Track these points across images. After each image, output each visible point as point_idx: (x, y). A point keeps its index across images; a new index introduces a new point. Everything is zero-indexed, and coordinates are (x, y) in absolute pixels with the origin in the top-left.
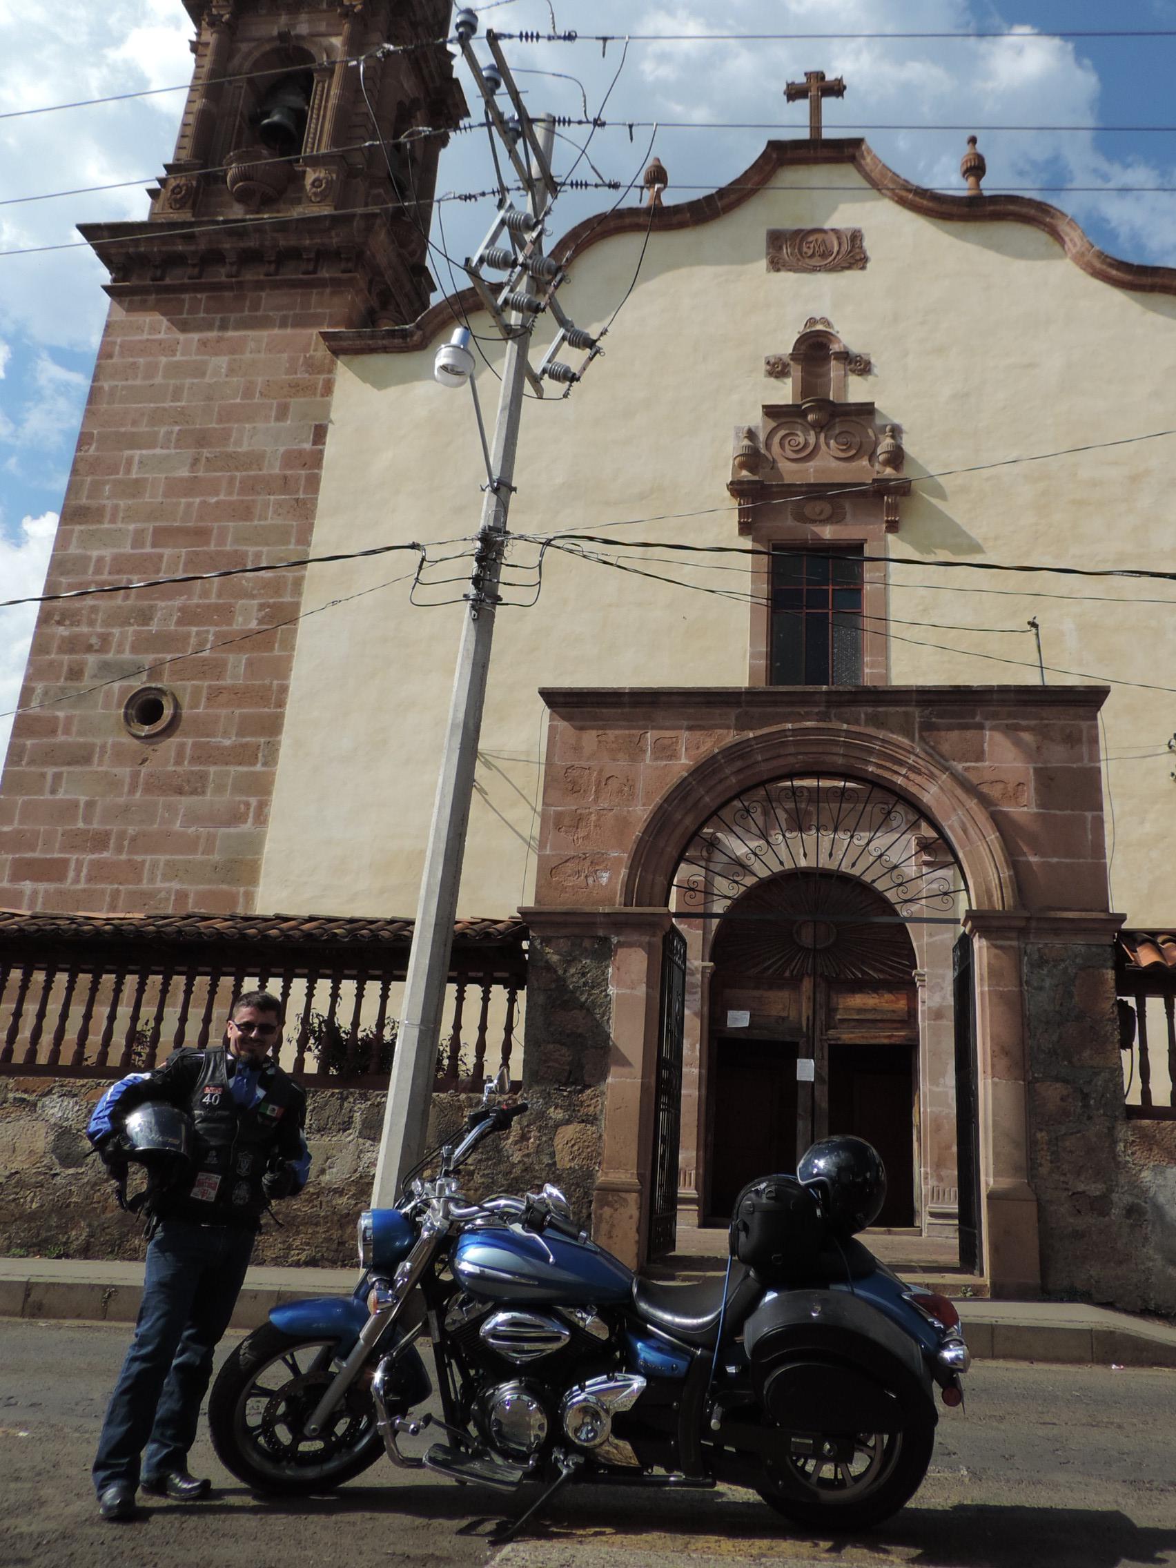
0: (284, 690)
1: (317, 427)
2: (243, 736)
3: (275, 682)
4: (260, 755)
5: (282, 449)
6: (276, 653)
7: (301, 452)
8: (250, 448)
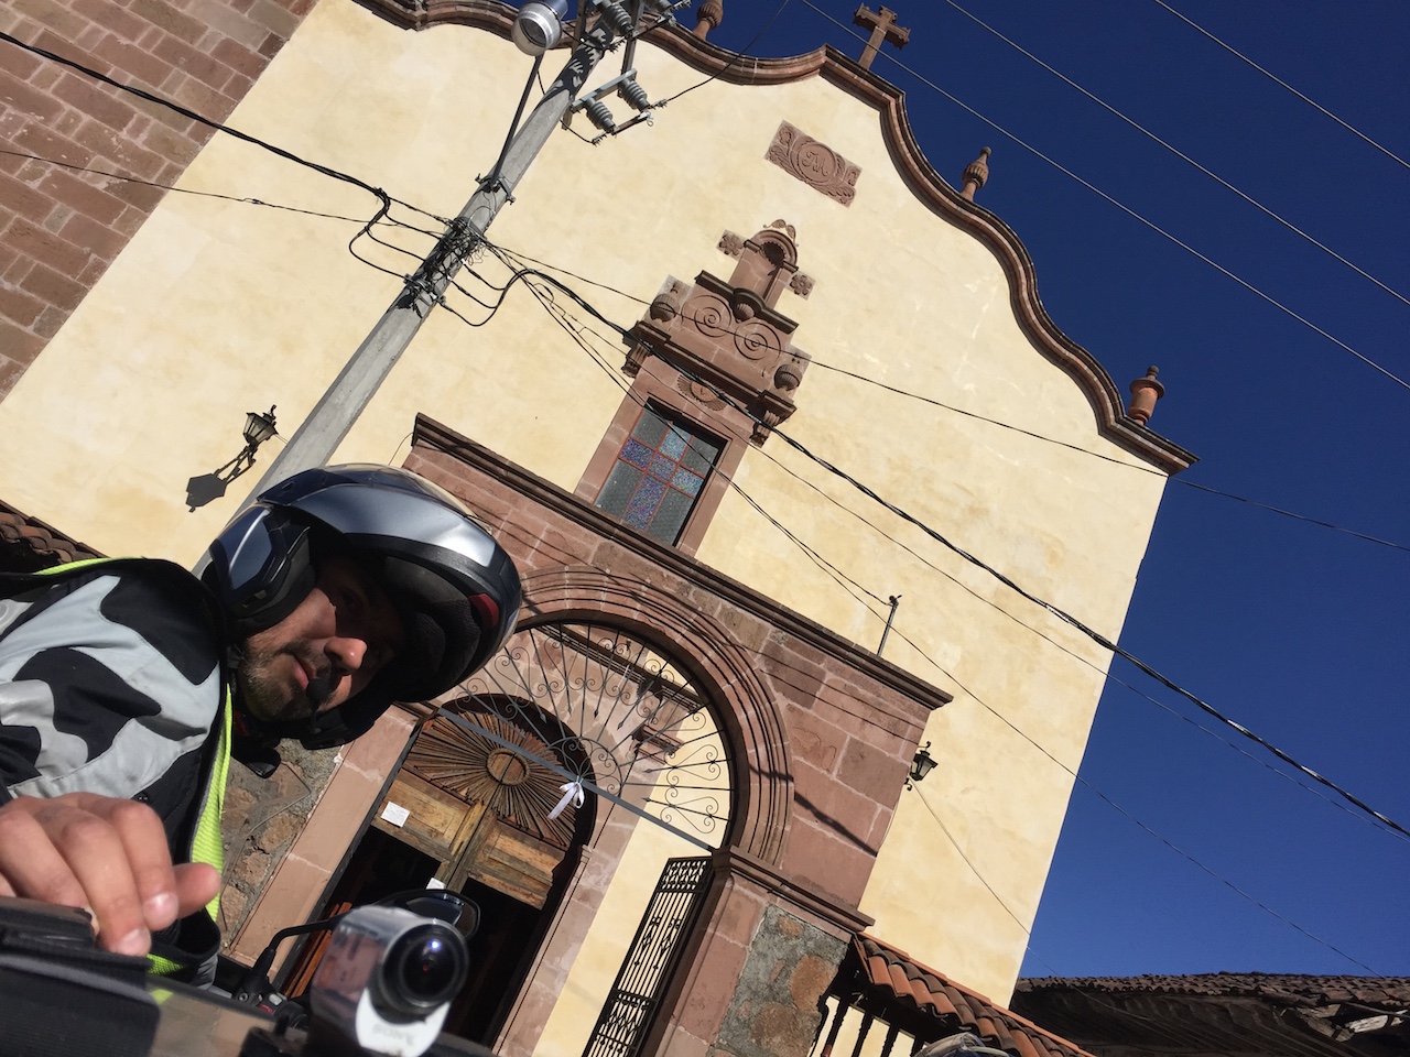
0: (100, 268)
1: (272, 36)
2: (29, 290)
3: (93, 256)
4: (37, 318)
5: (224, 36)
6: (110, 227)
7: (244, 51)
8: (192, 16)
